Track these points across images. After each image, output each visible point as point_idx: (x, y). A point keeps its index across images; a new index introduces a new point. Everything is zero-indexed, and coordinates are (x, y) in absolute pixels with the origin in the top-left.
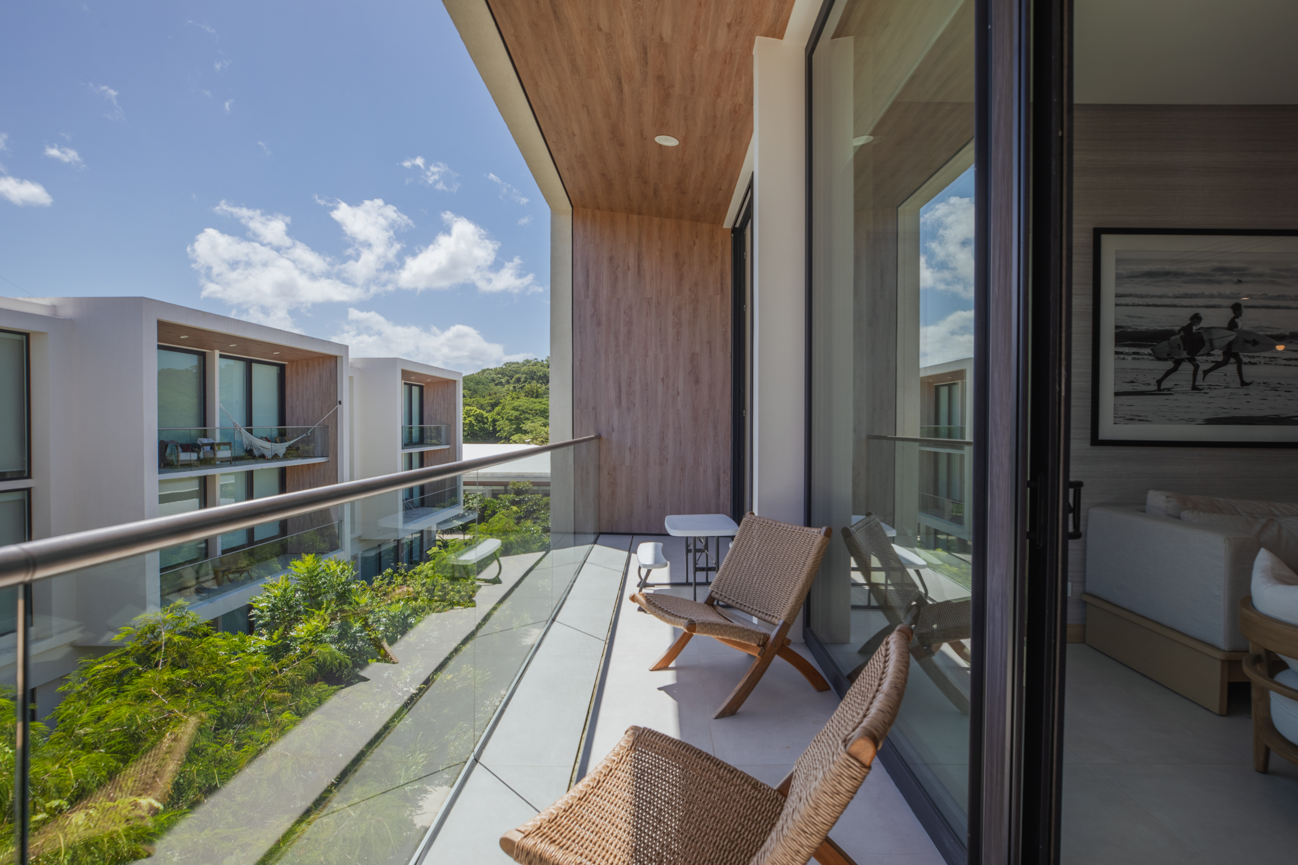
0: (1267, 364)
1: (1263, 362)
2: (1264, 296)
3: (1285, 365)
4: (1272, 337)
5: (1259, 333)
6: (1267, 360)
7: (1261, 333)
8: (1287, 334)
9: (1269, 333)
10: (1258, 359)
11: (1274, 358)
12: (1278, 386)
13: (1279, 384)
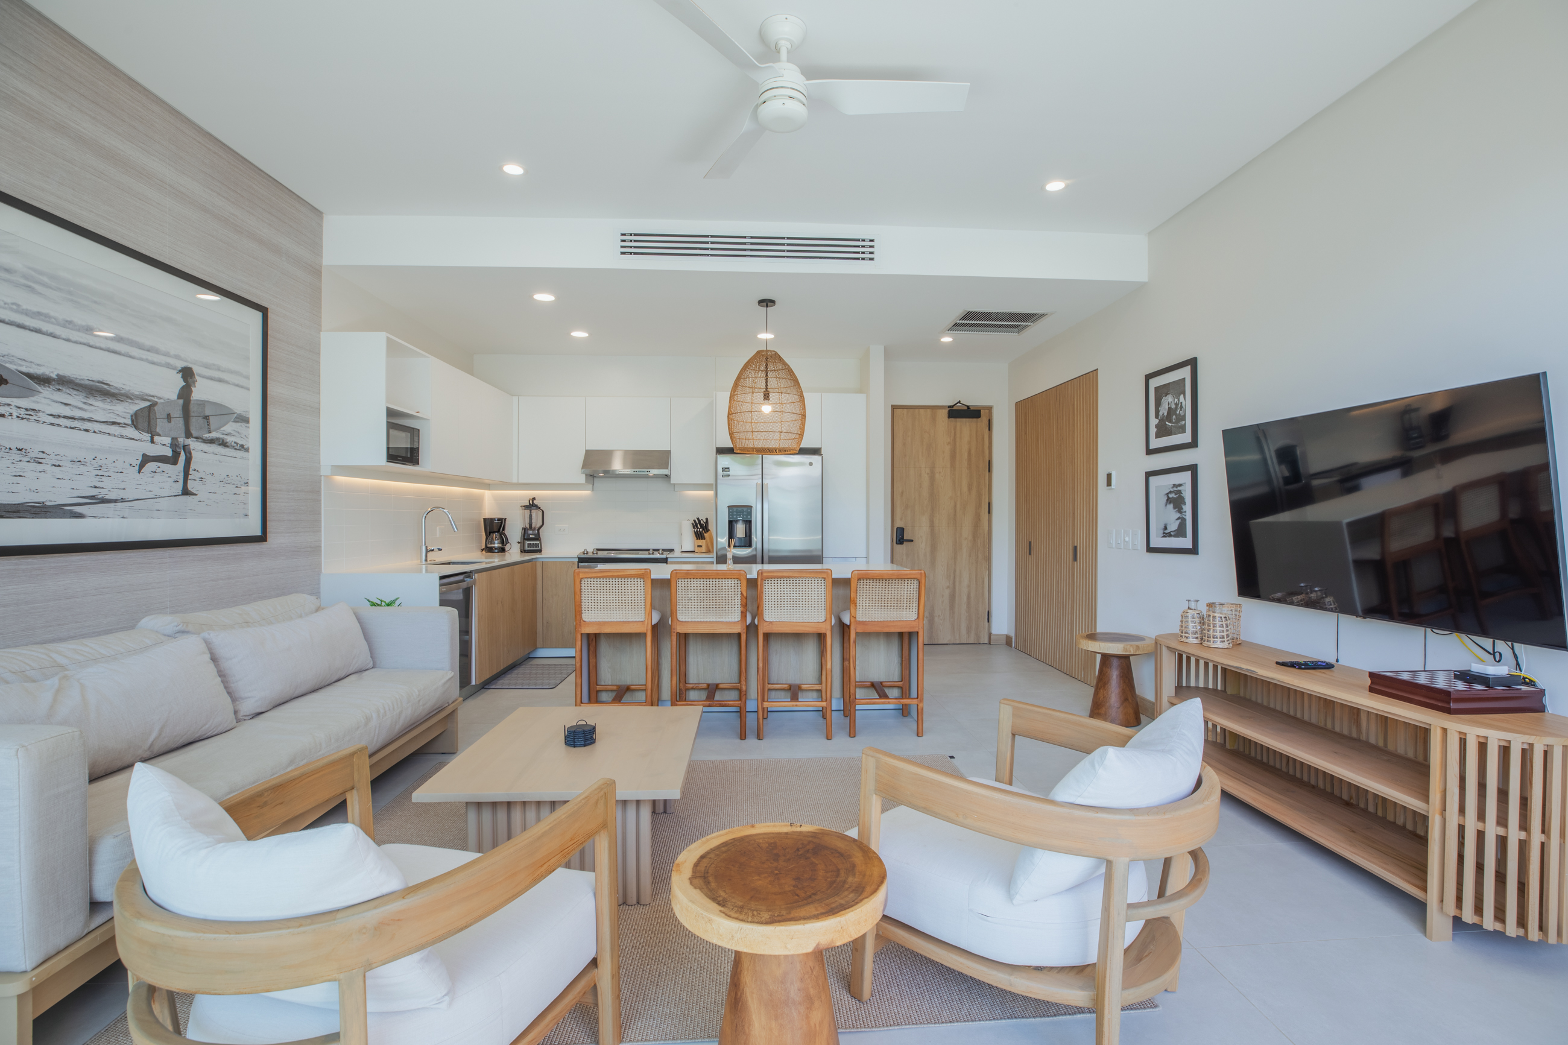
0: (23, 419)
1: (15, 414)
2: (14, 307)
3: (52, 424)
4: (30, 376)
5: (7, 365)
6: (23, 412)
7: (12, 367)
8: (54, 376)
9: (24, 369)
10: (7, 408)
11: (33, 410)
12: (41, 455)
13: (43, 452)
